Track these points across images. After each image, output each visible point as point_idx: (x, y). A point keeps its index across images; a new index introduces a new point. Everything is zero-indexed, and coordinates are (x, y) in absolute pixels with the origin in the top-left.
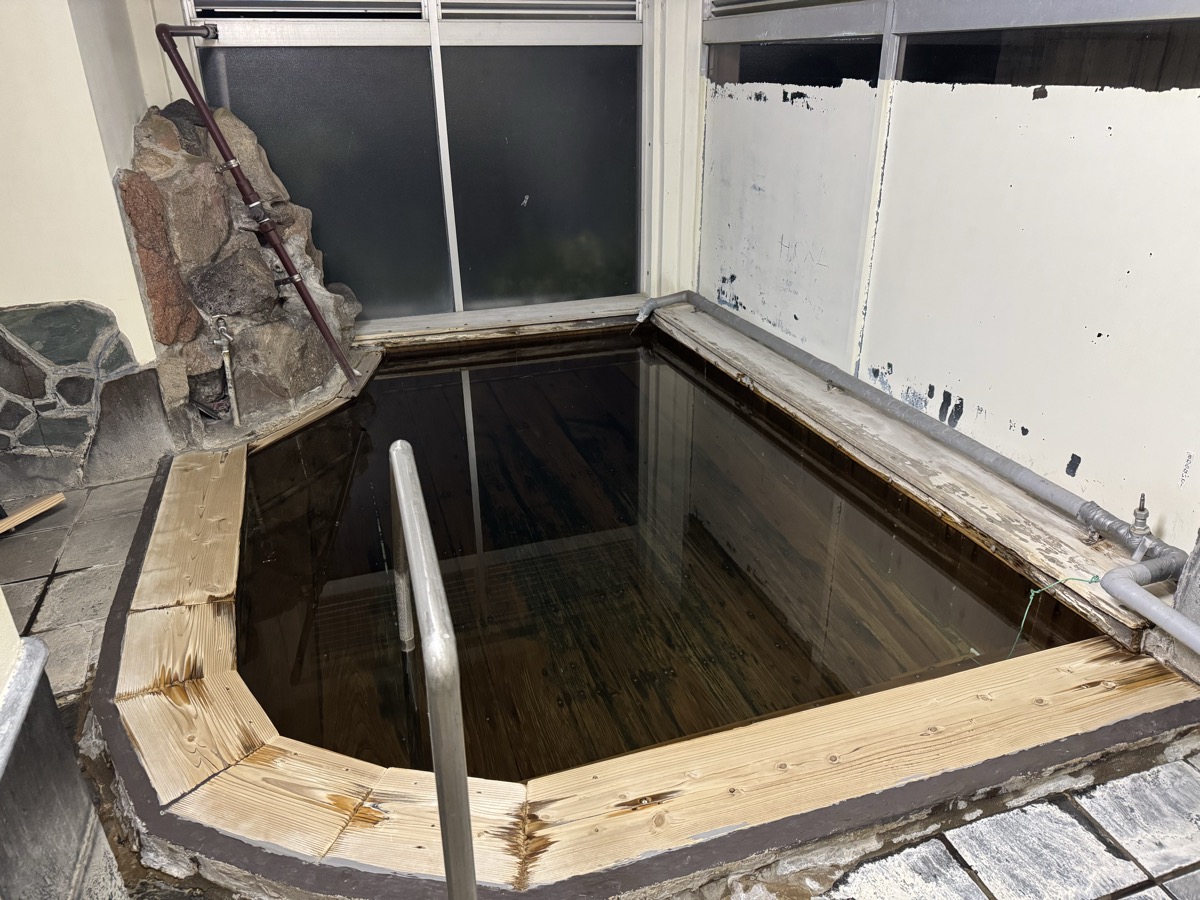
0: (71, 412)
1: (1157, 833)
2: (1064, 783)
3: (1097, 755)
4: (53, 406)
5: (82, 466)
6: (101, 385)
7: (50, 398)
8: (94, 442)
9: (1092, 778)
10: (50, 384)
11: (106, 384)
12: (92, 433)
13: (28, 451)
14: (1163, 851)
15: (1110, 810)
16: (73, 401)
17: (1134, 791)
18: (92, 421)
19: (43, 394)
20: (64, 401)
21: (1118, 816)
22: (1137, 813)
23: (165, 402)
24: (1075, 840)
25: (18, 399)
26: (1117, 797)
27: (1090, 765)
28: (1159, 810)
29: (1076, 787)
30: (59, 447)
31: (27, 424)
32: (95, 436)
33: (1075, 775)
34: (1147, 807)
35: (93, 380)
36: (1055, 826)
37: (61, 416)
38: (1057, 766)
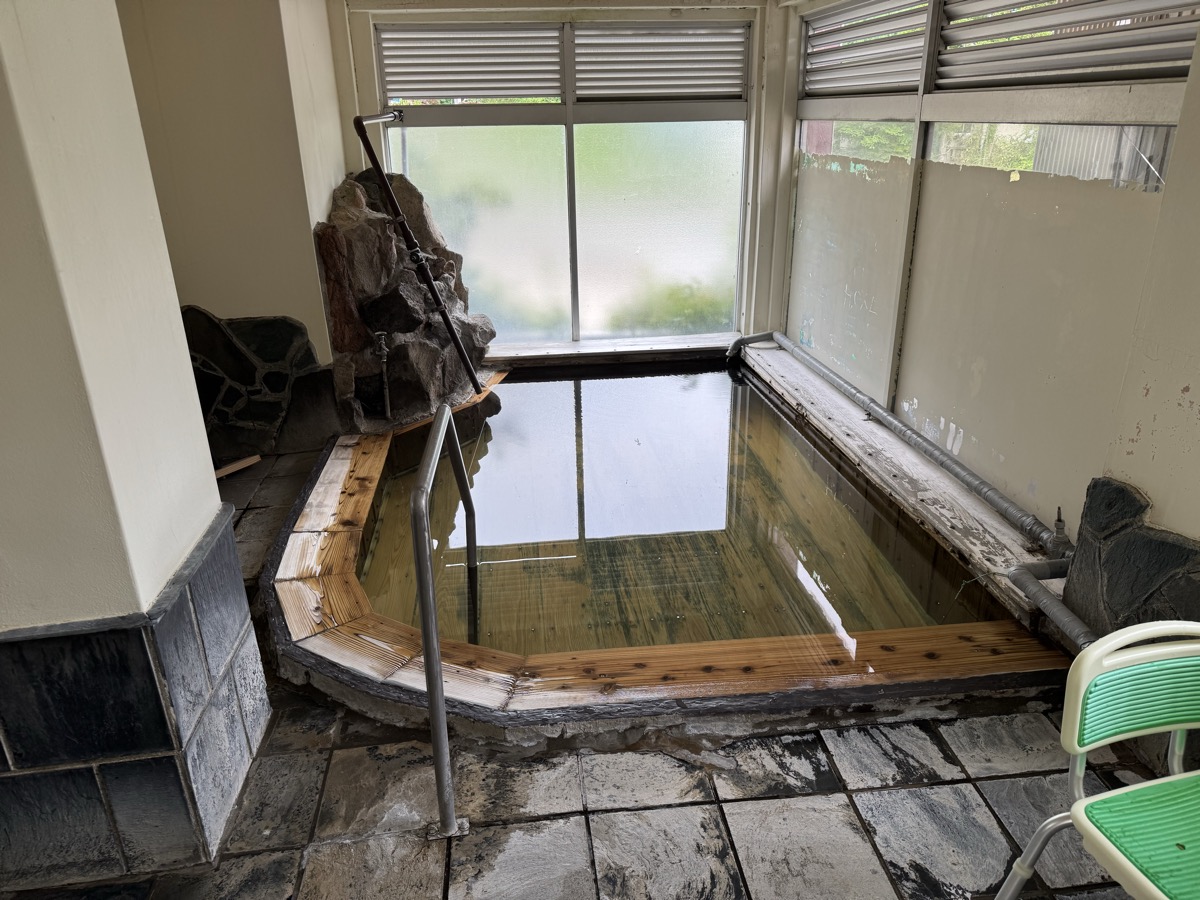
0: (271, 397)
1: (990, 753)
2: (928, 712)
3: (961, 696)
4: (259, 392)
5: (275, 438)
6: (293, 379)
7: (258, 386)
8: (285, 420)
9: (956, 713)
10: (259, 375)
11: (297, 378)
12: (283, 414)
13: (240, 424)
14: (989, 764)
15: (960, 735)
16: (273, 389)
17: (986, 726)
18: (285, 405)
19: (252, 383)
20: (267, 389)
21: (965, 740)
22: (982, 739)
23: (337, 394)
24: (920, 748)
25: (237, 385)
26: (971, 728)
27: (954, 703)
28: (1001, 740)
29: (941, 717)
30: (260, 423)
31: (241, 404)
32: (286, 416)
33: (942, 708)
34: (992, 737)
35: (287, 375)
36: (909, 738)
37: (264, 400)
38: (923, 697)
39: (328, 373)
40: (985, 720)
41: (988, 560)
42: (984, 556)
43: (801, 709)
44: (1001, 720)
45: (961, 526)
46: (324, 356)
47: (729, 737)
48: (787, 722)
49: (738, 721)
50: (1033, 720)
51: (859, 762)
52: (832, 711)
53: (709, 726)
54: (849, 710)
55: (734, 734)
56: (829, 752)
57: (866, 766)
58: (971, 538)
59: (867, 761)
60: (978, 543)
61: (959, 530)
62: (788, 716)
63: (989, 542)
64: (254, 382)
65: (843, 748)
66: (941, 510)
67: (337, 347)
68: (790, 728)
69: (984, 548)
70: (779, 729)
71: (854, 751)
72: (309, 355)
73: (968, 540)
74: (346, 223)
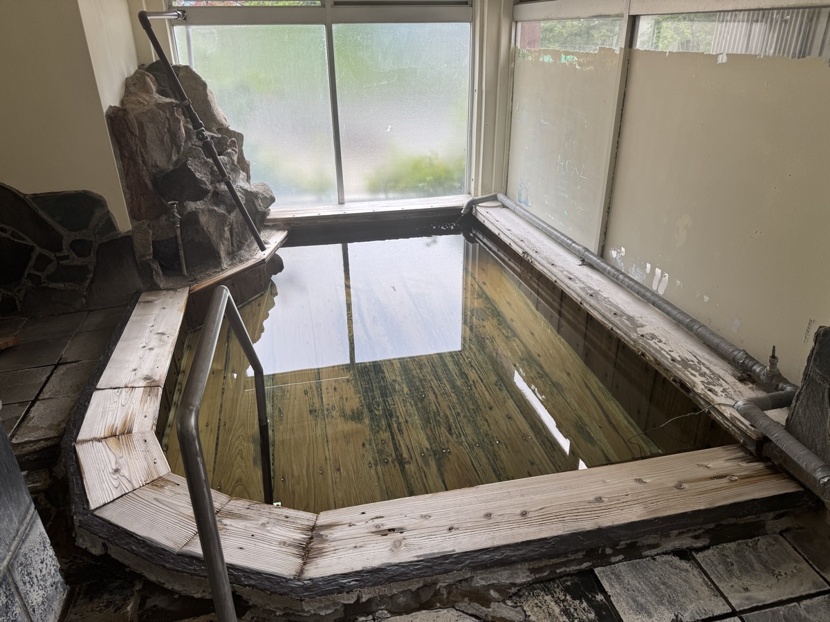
0: (78, 261)
1: (746, 581)
2: (685, 542)
3: (712, 526)
4: (67, 257)
5: (85, 297)
6: (97, 245)
7: (65, 252)
8: (92, 282)
9: (708, 541)
10: (66, 243)
11: (100, 244)
12: (91, 276)
13: (52, 285)
14: (747, 594)
15: (716, 563)
16: (79, 255)
17: (736, 552)
18: (91, 268)
19: (60, 250)
20: (74, 254)
21: (721, 568)
22: (735, 567)
23: (137, 257)
24: (685, 581)
25: (46, 252)
26: (724, 555)
27: (707, 532)
28: (752, 566)
29: (695, 546)
30: (70, 284)
31: (51, 268)
32: (93, 277)
33: (696, 537)
34: (743, 563)
35: (91, 242)
36: (673, 570)
37: (72, 264)
38: (680, 530)
39: (127, 239)
40: (733, 545)
41: (710, 390)
42: (706, 387)
43: (577, 551)
44: (747, 545)
45: (679, 359)
46: (124, 223)
47: (514, 585)
48: (564, 564)
49: (521, 569)
50: (774, 542)
51: (635, 601)
52: (604, 550)
53: (496, 576)
54: (618, 548)
55: (518, 581)
56: (606, 593)
57: (642, 605)
58: (690, 369)
59: (641, 600)
60: (697, 374)
61: (679, 362)
62: (565, 559)
63: (705, 373)
64: (62, 249)
65: (617, 586)
66: (659, 344)
67: (134, 215)
68: (568, 570)
69: (703, 379)
70: (558, 571)
71: (628, 590)
72: (110, 224)
73: (689, 371)
74: (137, 107)
